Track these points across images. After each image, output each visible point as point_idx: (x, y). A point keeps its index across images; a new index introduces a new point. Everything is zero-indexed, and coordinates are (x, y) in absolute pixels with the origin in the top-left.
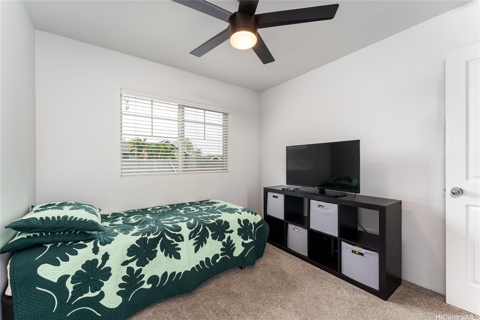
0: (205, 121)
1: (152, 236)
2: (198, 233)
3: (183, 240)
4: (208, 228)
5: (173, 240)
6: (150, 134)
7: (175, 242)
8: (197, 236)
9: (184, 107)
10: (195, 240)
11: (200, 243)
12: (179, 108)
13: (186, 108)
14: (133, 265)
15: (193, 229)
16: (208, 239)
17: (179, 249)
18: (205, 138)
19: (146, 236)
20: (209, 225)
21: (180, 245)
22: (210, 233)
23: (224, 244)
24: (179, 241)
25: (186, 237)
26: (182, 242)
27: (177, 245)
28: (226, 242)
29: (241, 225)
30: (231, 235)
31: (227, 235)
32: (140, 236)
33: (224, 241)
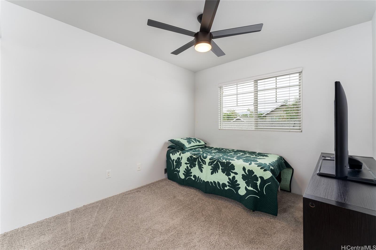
0: (276, 86)
1: (195, 157)
2: (213, 164)
3: (205, 164)
4: (219, 164)
5: (201, 162)
6: (236, 105)
7: (202, 164)
8: (212, 166)
9: (257, 81)
10: (211, 167)
11: (214, 170)
12: (254, 82)
13: (259, 81)
14: (188, 165)
15: (211, 161)
16: (219, 170)
17: (203, 168)
18: (276, 102)
19: (193, 155)
20: (220, 162)
21: (204, 166)
22: (221, 168)
23: (229, 179)
24: (204, 164)
25: (207, 163)
26: (205, 165)
27: (203, 165)
28: (231, 179)
29: (245, 172)
30: (235, 175)
31: (232, 175)
32: (191, 155)
33: (229, 177)
